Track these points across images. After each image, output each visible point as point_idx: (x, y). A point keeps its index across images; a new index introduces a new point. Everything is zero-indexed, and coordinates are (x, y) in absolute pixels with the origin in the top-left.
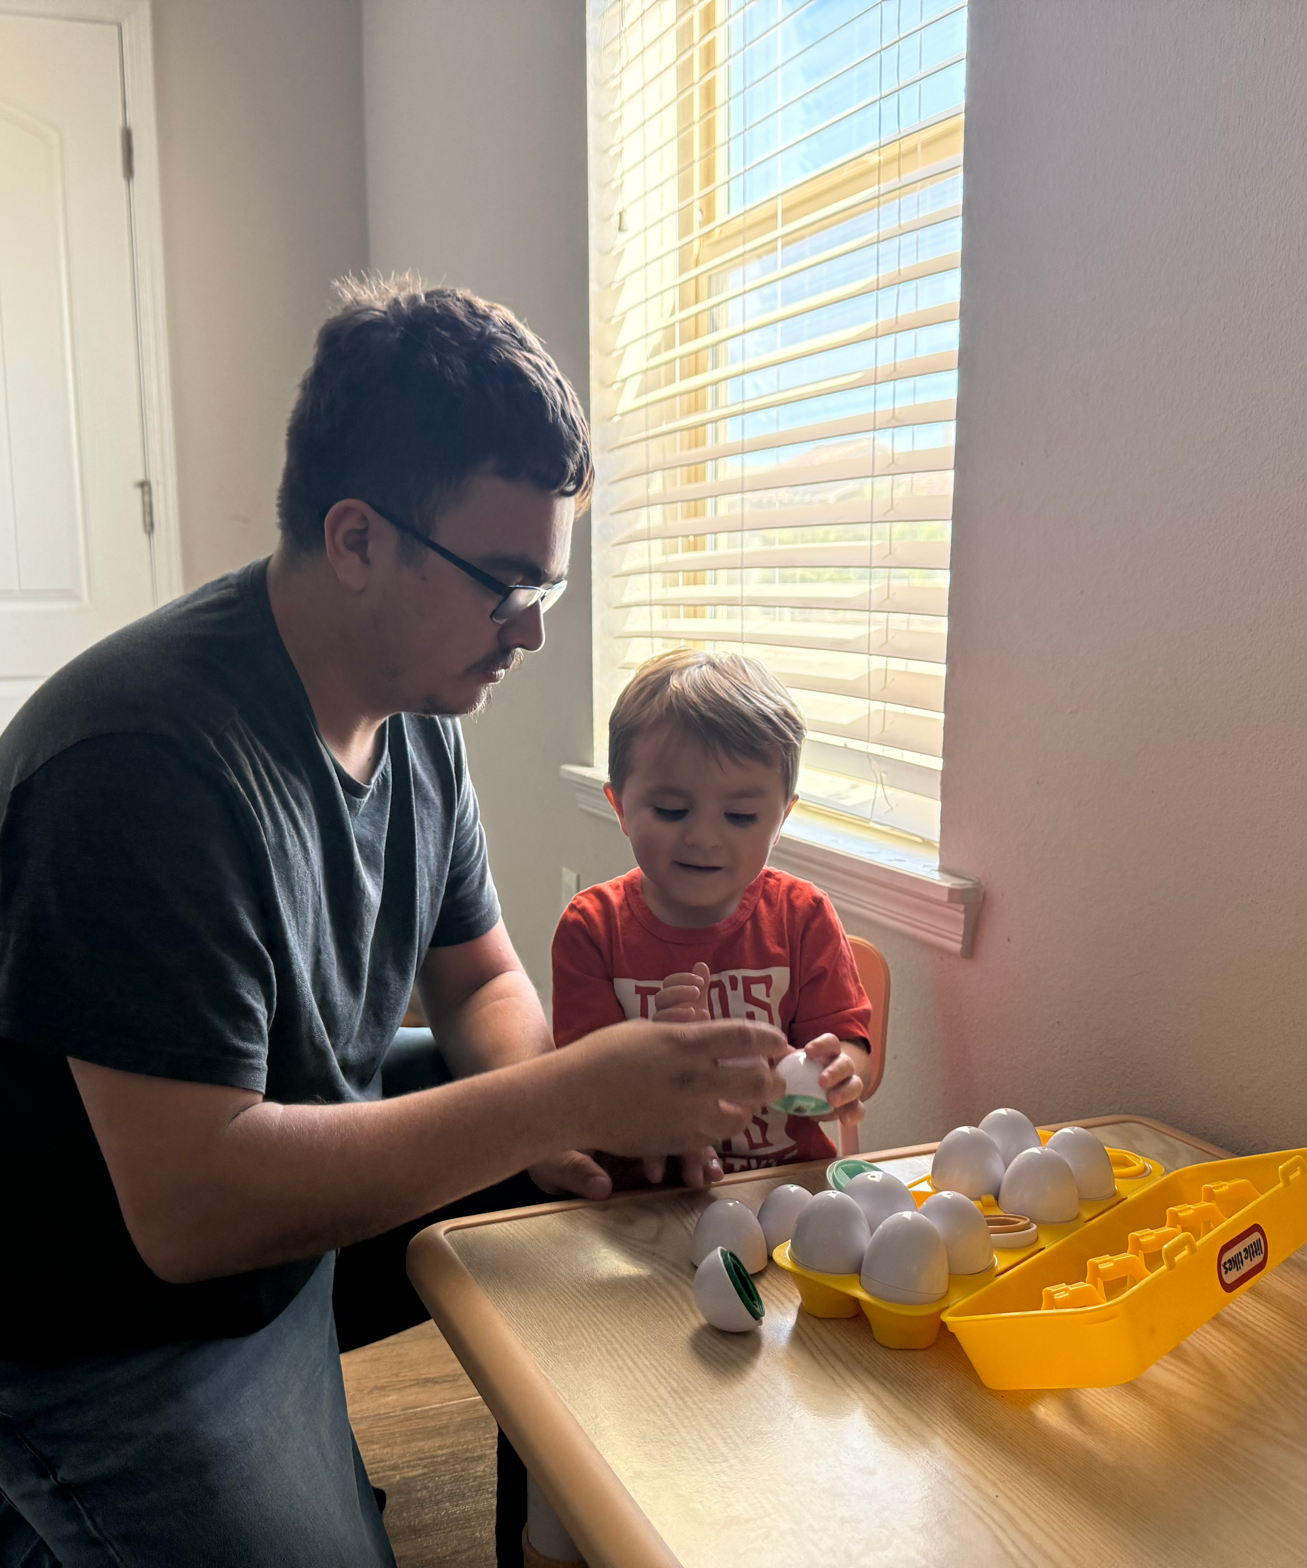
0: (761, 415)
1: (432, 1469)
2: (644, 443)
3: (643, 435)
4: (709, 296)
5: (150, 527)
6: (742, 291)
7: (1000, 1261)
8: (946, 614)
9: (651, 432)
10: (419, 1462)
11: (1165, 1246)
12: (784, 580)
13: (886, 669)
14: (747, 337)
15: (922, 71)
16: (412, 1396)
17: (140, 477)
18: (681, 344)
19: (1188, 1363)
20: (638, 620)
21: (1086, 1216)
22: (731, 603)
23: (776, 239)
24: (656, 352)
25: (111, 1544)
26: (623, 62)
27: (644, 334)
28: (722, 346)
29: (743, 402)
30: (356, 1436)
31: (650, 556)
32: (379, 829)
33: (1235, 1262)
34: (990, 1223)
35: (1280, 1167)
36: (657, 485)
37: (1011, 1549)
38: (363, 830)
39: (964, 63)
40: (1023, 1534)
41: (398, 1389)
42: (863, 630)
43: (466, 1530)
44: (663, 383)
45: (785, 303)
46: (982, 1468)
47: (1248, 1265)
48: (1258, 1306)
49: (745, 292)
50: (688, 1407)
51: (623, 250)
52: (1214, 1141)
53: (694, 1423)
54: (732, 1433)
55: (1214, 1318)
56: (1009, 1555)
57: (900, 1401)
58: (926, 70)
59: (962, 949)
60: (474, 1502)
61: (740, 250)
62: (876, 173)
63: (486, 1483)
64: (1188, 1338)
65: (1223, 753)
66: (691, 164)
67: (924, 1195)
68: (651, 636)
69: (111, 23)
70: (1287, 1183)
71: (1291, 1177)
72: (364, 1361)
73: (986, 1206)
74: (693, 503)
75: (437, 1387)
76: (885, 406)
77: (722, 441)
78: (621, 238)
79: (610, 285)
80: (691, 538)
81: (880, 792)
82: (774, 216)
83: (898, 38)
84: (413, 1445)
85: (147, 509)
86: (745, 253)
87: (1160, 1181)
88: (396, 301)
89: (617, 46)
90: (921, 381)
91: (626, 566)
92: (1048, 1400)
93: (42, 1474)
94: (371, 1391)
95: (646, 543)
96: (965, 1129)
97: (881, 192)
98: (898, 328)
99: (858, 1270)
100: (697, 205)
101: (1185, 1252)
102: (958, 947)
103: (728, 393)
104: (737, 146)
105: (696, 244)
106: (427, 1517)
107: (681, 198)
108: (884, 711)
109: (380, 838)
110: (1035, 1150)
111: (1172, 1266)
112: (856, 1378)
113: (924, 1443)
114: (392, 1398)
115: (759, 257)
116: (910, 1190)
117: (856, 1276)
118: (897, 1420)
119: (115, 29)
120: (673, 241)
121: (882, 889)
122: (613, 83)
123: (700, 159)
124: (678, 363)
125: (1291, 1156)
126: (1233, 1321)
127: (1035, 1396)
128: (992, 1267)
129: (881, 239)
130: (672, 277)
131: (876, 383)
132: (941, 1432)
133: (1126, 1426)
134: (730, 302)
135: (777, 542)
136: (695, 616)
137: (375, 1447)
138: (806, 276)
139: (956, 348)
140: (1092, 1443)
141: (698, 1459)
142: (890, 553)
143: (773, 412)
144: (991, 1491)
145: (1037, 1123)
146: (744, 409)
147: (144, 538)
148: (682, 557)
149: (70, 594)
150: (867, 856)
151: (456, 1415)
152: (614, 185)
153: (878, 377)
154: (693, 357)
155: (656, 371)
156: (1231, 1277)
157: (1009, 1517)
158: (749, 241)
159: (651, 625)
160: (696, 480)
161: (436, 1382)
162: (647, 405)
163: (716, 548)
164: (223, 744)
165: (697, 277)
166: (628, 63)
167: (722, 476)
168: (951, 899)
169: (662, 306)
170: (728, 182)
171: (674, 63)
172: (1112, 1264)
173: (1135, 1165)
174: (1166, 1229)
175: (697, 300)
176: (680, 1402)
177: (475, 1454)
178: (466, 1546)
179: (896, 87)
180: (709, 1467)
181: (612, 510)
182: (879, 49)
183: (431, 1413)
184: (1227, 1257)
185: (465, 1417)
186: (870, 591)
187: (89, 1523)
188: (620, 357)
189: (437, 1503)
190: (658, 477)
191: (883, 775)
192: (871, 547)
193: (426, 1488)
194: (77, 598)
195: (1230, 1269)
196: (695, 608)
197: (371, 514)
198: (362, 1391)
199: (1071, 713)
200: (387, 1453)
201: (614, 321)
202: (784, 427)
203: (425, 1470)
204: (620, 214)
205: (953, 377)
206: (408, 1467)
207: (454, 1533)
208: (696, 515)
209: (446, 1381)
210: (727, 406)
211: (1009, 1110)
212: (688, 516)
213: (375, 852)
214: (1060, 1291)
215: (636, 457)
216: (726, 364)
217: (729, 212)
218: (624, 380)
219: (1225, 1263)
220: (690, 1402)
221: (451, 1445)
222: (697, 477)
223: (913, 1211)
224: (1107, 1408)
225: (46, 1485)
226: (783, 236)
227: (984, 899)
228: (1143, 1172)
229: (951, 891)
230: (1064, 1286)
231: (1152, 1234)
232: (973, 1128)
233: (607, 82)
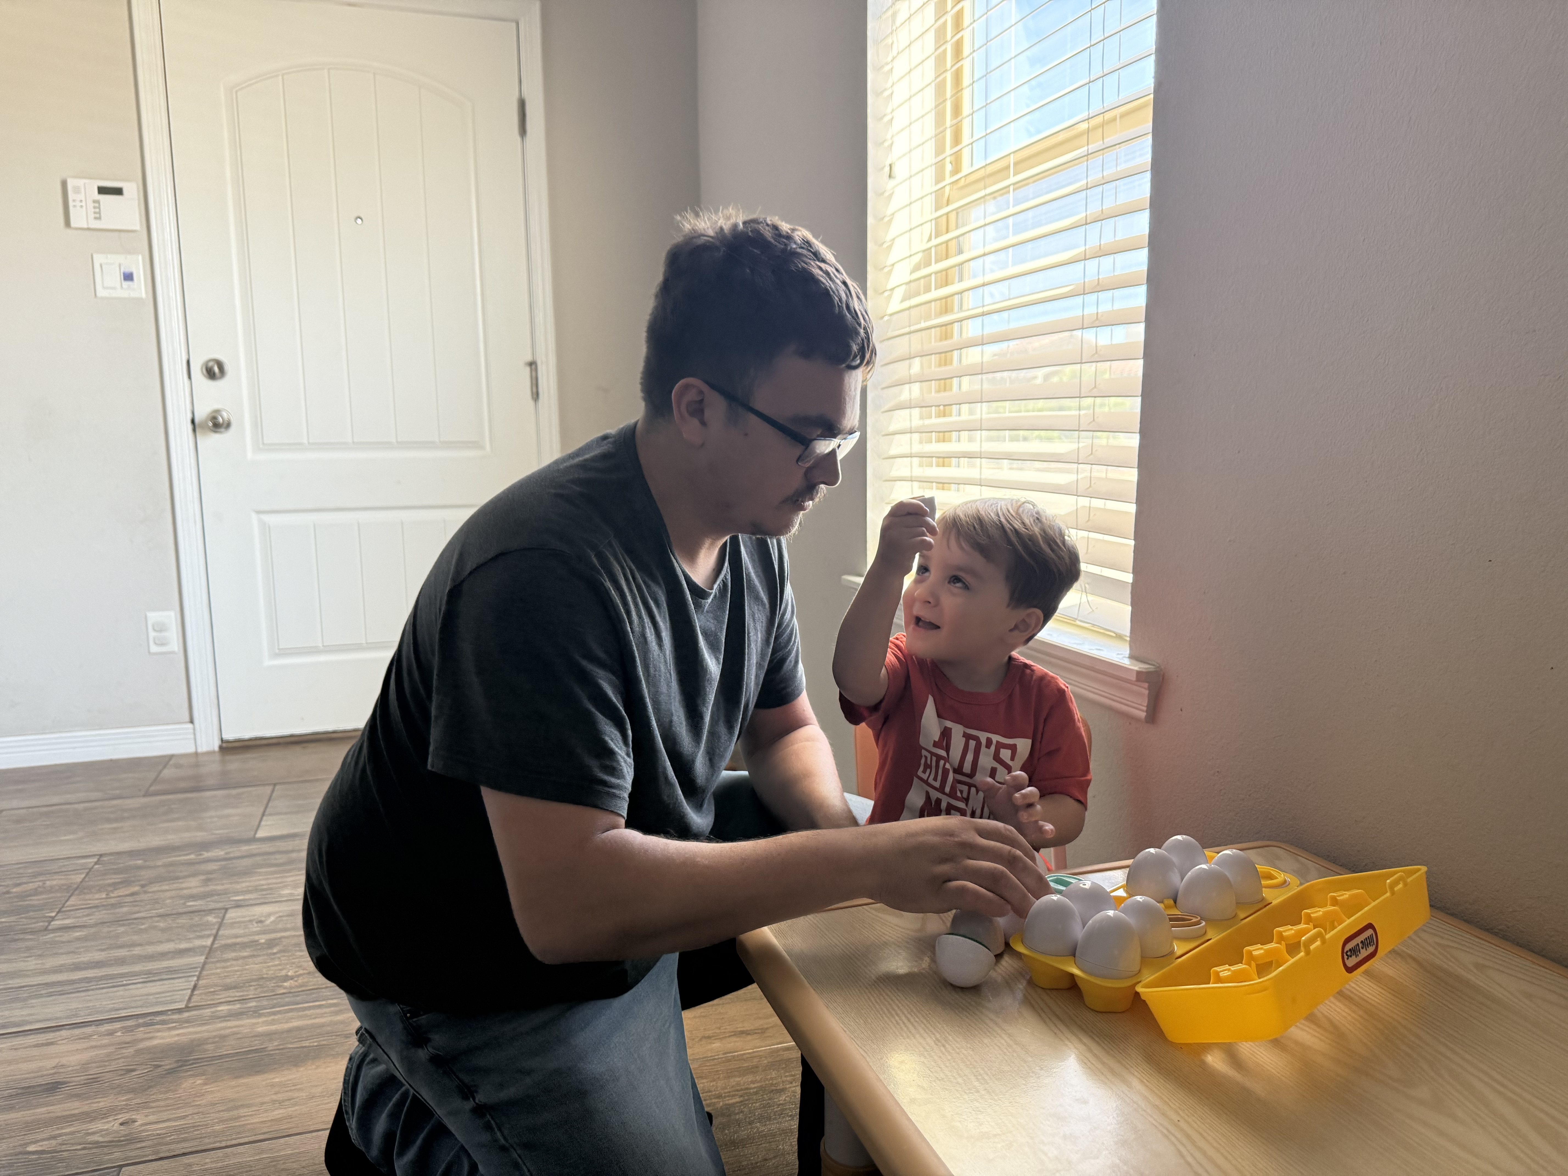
0: (995, 316)
1: (746, 1098)
2: (908, 336)
3: (907, 330)
4: (957, 228)
5: (536, 396)
6: (983, 224)
7: (1179, 948)
8: (1136, 466)
9: (913, 328)
10: (737, 1093)
11: (1303, 938)
12: (1013, 439)
13: (1090, 507)
14: (986, 257)
15: (1121, 62)
16: (733, 1044)
17: (529, 358)
18: (935, 263)
19: (1319, 1026)
20: (901, 468)
21: (1242, 916)
22: (970, 456)
23: (1009, 186)
24: (917, 268)
25: (515, 1150)
26: (895, 53)
27: (908, 255)
28: (966, 265)
29: (983, 306)
30: (693, 1072)
31: (911, 421)
32: (720, 622)
33: (1354, 951)
34: (1171, 920)
35: (1388, 881)
36: (916, 366)
37: (1190, 1159)
38: (708, 623)
39: (1153, 57)
40: (1199, 1149)
41: (720, 1039)
42: (1072, 478)
43: (772, 1144)
44: (922, 292)
45: (1014, 234)
46: (1167, 1100)
47: (1364, 953)
48: (1370, 984)
49: (985, 225)
50: (948, 1052)
51: (893, 193)
52: (1334, 860)
53: (954, 1064)
54: (982, 1072)
55: (1338, 993)
56: (1189, 1164)
57: (1105, 1049)
58: (1124, 61)
59: (1146, 716)
60: (778, 1123)
61: (982, 193)
62: (1086, 136)
63: (786, 1109)
64: (1319, 1007)
65: (1344, 573)
66: (945, 130)
67: (1120, 900)
68: (911, 480)
69: (512, 21)
70: (1393, 893)
71: (1396, 889)
72: (695, 1017)
73: (1167, 907)
74: (943, 381)
75: (749, 1038)
76: (1090, 310)
77: (964, 335)
78: (892, 183)
79: (882, 219)
80: (942, 407)
81: (1084, 599)
82: (1008, 167)
83: (1103, 38)
84: (732, 1080)
85: (534, 382)
86: (986, 195)
87: (1295, 891)
88: (721, 229)
89: (889, 41)
90: (1117, 293)
91: (893, 428)
92: (1216, 1051)
93: (465, 1098)
94: (701, 1040)
95: (908, 411)
96: (1152, 850)
97: (1090, 152)
98: (1101, 253)
99: (1073, 953)
100: (948, 160)
101: (1318, 943)
102: (1143, 715)
103: (971, 301)
104: (979, 117)
105: (947, 189)
106: (744, 1134)
107: (937, 154)
108: (1088, 538)
109: (721, 628)
110: (1204, 866)
111: (1308, 952)
112: (1073, 1033)
113: (1124, 1081)
114: (717, 1045)
115: (995, 198)
116: (1112, 894)
117: (1072, 958)
118: (1103, 1063)
119: (514, 25)
120: (930, 186)
121: (1084, 670)
122: (887, 68)
123: (951, 127)
124: (933, 277)
125: (1395, 873)
126: (1352, 995)
127: (1206, 1047)
128: (1172, 952)
129: (1089, 186)
130: (929, 213)
131: (1084, 294)
132: (1136, 1073)
133: (1273, 1071)
134: (972, 233)
135: (1007, 411)
136: (943, 466)
137: (705, 1081)
138: (1030, 214)
139: (1145, 268)
140: (1249, 1083)
141: (957, 1090)
142: (1094, 420)
143: (1005, 315)
144: (1175, 1117)
145: (1205, 846)
146: (983, 312)
147: (531, 403)
148: (934, 421)
149: (476, 445)
150: (1075, 646)
151: (763, 1059)
152: (887, 144)
153: (1086, 289)
154: (944, 273)
155: (918, 282)
156: (1351, 962)
157: (1188, 1136)
158: (989, 187)
159: (911, 472)
160: (945, 365)
161: (749, 1034)
162: (909, 308)
163: (959, 415)
164: (600, 556)
165: (947, 214)
166: (898, 53)
167: (965, 362)
168: (1138, 680)
169: (922, 234)
170: (972, 144)
171: (933, 54)
172: (1262, 951)
173: (1276, 878)
174: (1302, 926)
175: (947, 232)
176: (943, 1049)
177: (778, 1088)
178: (772, 1155)
179: (1101, 74)
180: (966, 1096)
181: (883, 386)
182: (1089, 45)
183: (745, 1057)
184: (1349, 946)
185: (770, 1060)
186: (1078, 448)
187: (498, 1134)
188: (890, 272)
189: (750, 1123)
190: (917, 362)
191: (1087, 586)
192: (1079, 415)
193: (742, 1112)
194: (482, 447)
195: (1351, 956)
196: (944, 459)
197: (705, 388)
198: (693, 1039)
199: (1230, 541)
200: (713, 1086)
201: (885, 246)
202: (1013, 325)
203: (741, 1099)
204: (891, 166)
205: (1143, 290)
206: (728, 1096)
207: (764, 1145)
208: (945, 390)
209: (756, 1033)
210: (968, 310)
211: (1184, 836)
212: (938, 391)
213: (717, 639)
214: (1224, 971)
215: (901, 346)
216: (969, 279)
217: (972, 165)
218: (893, 289)
219: (1347, 952)
220: (950, 1049)
221: (760, 1081)
222: (946, 362)
223: (1114, 910)
224: (1259, 1057)
225: (469, 1105)
226: (1014, 184)
227: (1163, 679)
228: (1284, 884)
229: (1139, 673)
230: (1227, 967)
231: (1292, 929)
232: (1157, 849)
233: (882, 67)
